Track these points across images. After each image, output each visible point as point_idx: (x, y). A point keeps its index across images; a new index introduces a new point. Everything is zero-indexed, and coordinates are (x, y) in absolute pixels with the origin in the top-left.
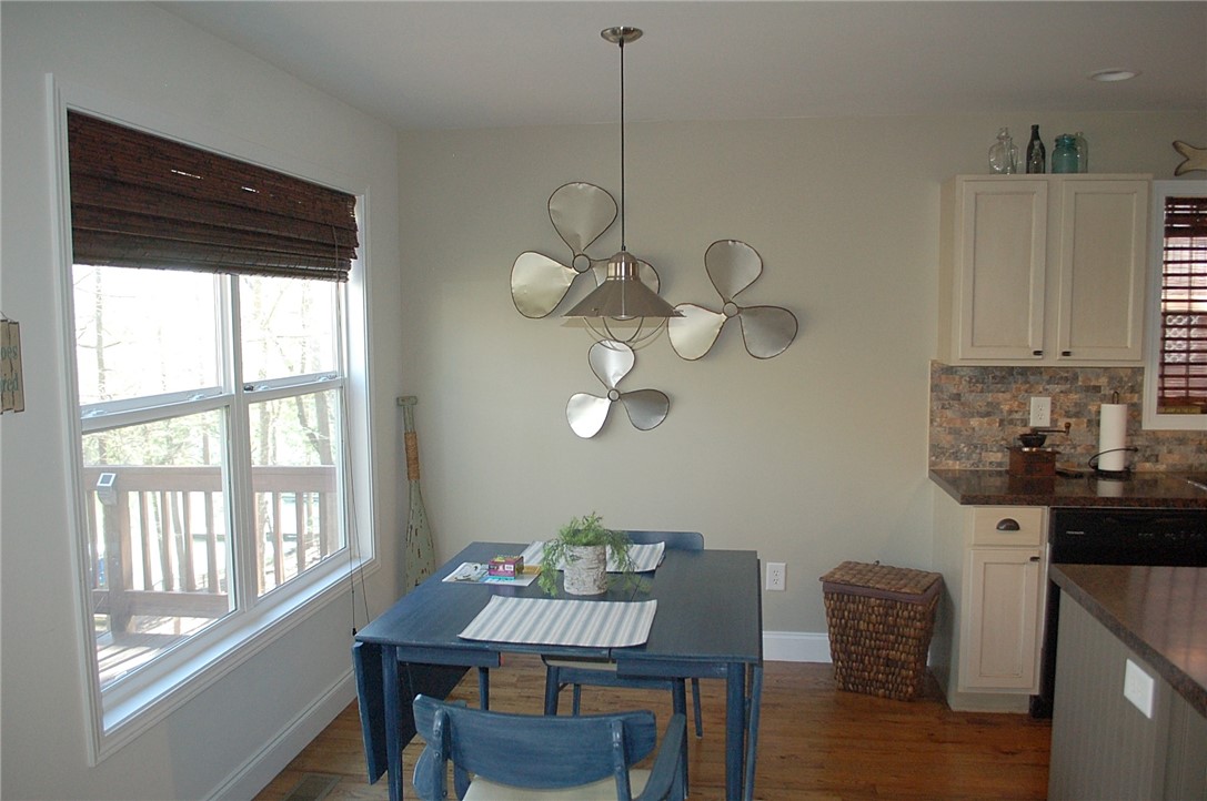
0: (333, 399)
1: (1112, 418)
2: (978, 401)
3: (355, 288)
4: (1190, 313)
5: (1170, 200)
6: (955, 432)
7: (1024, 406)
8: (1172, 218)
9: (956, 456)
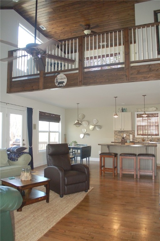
0: (58, 133)
1: (131, 136)
2: (119, 134)
3: (60, 123)
4: (140, 125)
5: (137, 114)
6: (117, 138)
7: (123, 135)
8: (137, 116)
9: (117, 140)
